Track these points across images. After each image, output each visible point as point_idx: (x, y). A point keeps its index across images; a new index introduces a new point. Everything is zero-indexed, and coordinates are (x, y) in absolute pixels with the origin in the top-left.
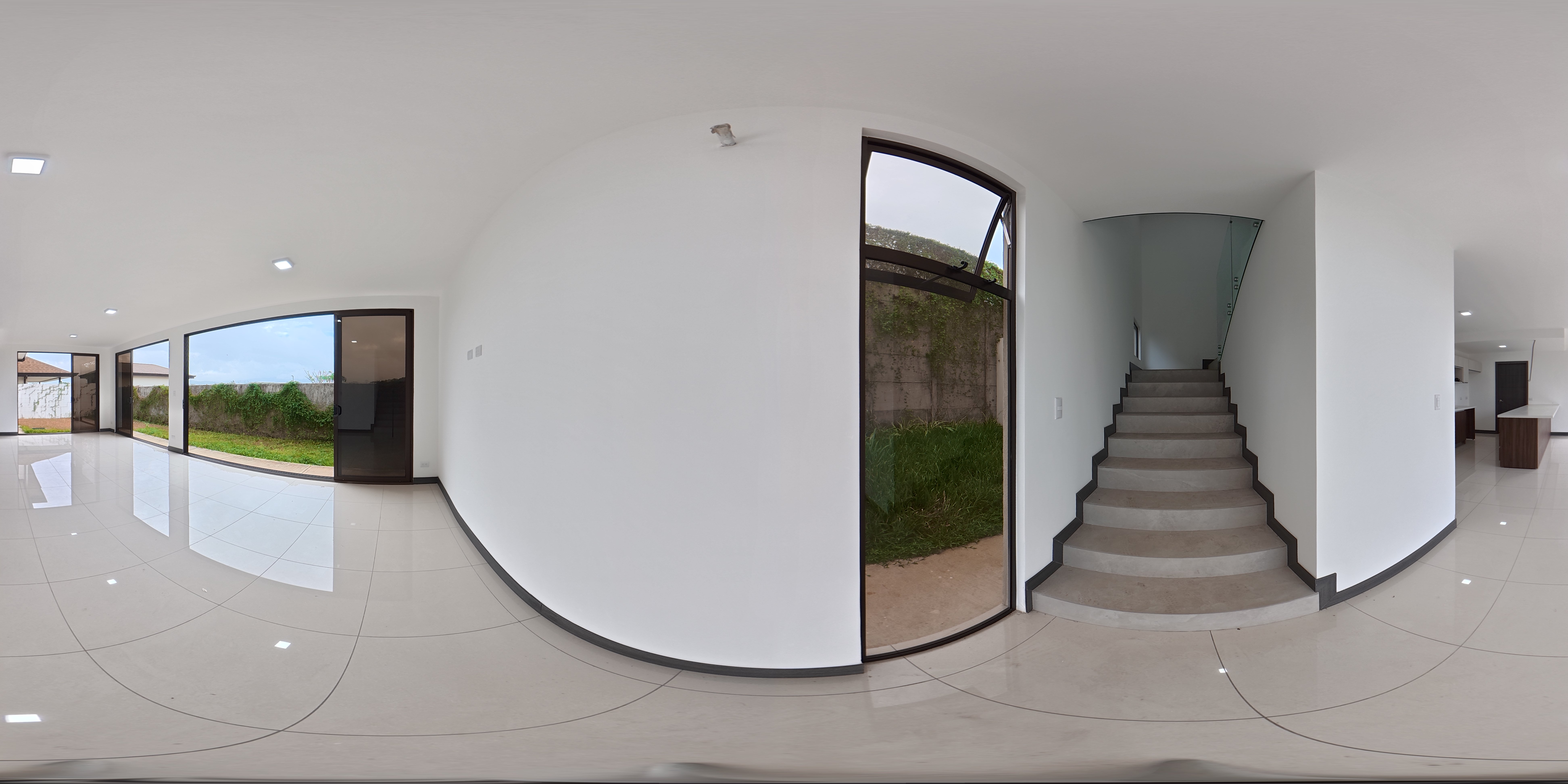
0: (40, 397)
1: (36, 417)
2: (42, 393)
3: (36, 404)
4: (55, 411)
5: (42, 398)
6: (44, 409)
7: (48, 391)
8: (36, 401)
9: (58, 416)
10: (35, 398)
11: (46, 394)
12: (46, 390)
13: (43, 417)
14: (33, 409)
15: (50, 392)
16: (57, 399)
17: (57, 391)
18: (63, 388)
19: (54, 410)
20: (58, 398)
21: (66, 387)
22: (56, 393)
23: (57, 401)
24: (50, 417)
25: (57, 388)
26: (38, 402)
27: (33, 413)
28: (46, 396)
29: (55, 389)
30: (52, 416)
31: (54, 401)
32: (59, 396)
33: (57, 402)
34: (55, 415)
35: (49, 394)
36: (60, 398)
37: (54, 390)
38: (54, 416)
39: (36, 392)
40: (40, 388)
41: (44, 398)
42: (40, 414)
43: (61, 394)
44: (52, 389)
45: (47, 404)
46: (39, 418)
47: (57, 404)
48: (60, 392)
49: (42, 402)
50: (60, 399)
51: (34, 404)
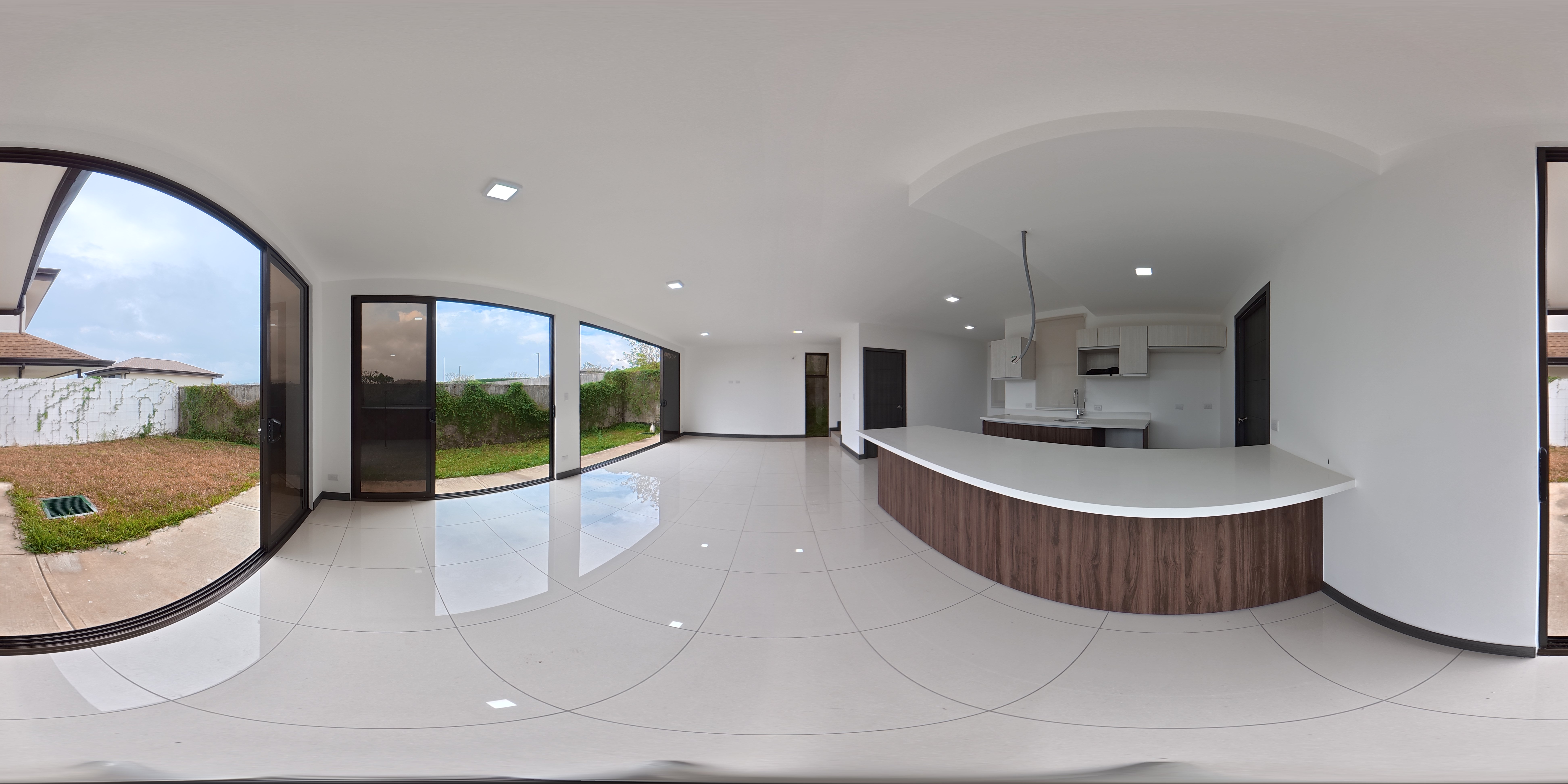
0: (50, 404)
1: (42, 442)
2: (53, 396)
3: (42, 419)
4: (77, 431)
5: (53, 406)
6: (56, 427)
7: (65, 393)
8: (42, 412)
9: (83, 439)
10: (39, 406)
11: (61, 399)
12: (61, 390)
13: (55, 441)
14: (36, 428)
15: (68, 394)
16: (80, 407)
17: (81, 393)
18: (91, 387)
19: (75, 428)
20: (83, 405)
21: (97, 386)
22: (79, 395)
23: (81, 412)
24: (67, 442)
25: (82, 387)
26: (45, 415)
27: (36, 434)
28: (60, 401)
29: (77, 388)
30: (72, 439)
31: (75, 411)
32: (84, 402)
33: (81, 414)
34: (78, 438)
35: (67, 398)
36: (86, 406)
37: (75, 391)
38: (75, 439)
39: (42, 395)
40: (50, 387)
41: (57, 406)
42: (49, 436)
43: (88, 398)
44: (71, 389)
45: (63, 416)
46: (48, 443)
47: (81, 418)
48: (86, 395)
49: (53, 414)
50: (85, 408)
51: (38, 418)
